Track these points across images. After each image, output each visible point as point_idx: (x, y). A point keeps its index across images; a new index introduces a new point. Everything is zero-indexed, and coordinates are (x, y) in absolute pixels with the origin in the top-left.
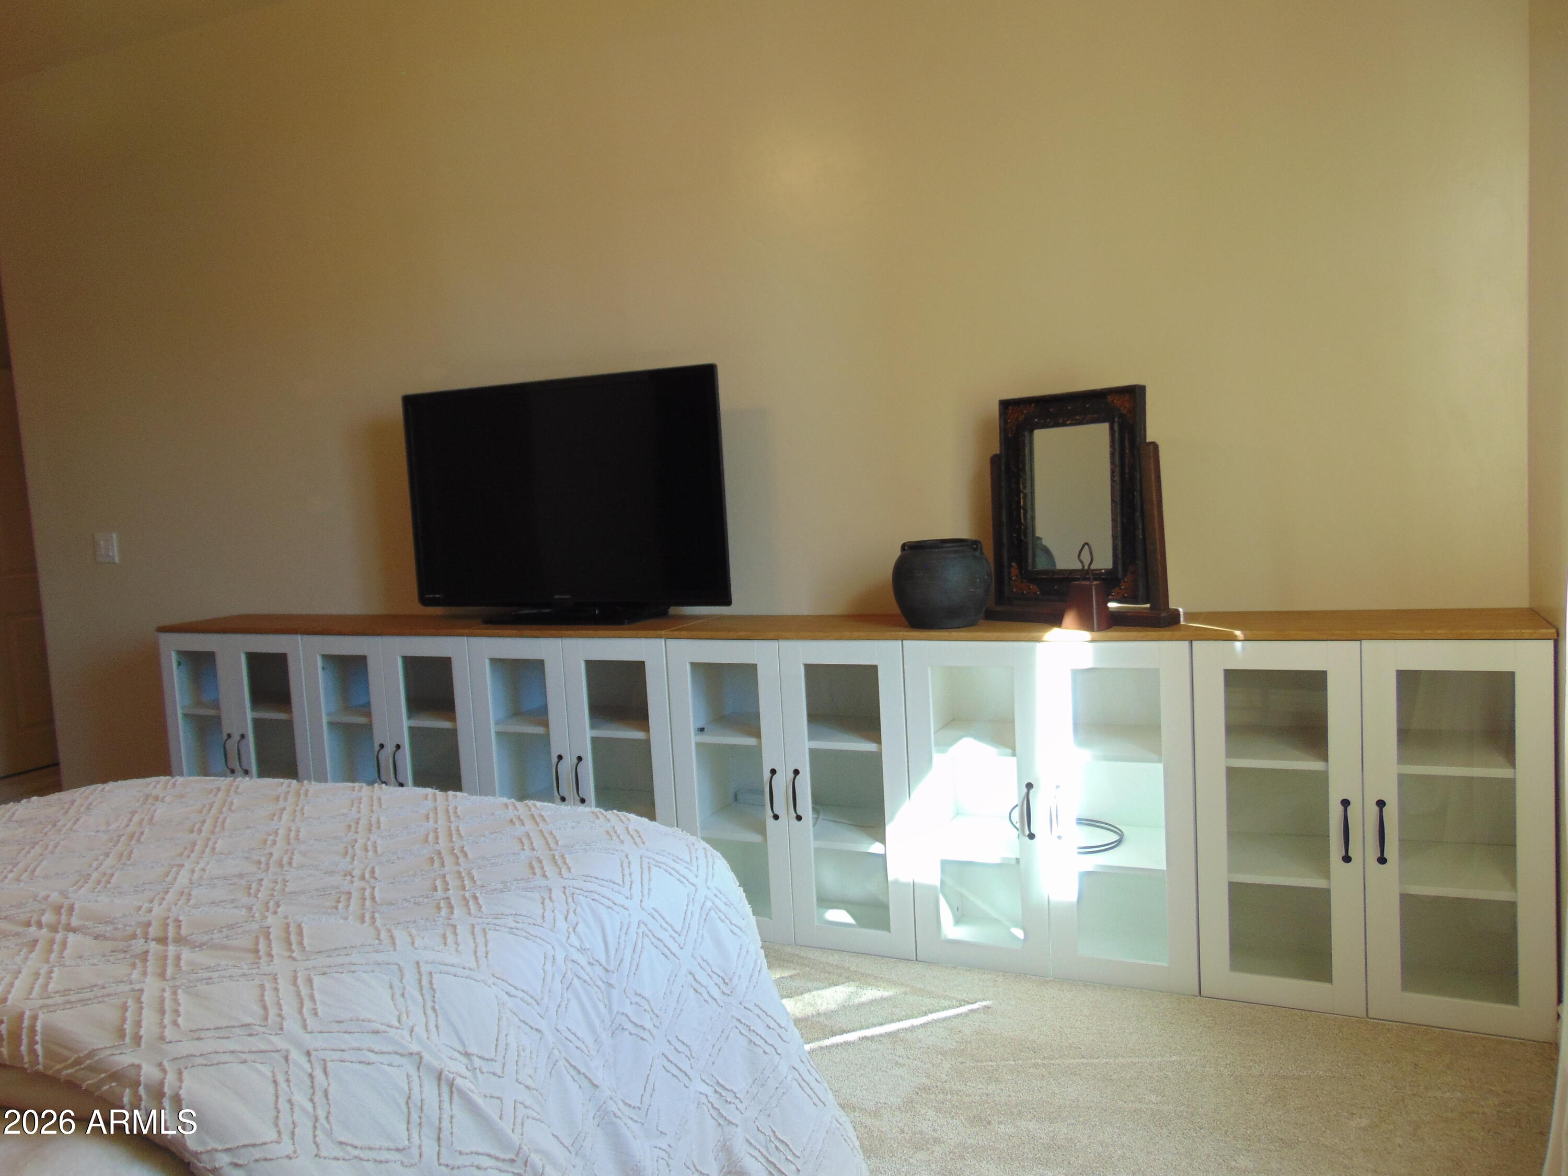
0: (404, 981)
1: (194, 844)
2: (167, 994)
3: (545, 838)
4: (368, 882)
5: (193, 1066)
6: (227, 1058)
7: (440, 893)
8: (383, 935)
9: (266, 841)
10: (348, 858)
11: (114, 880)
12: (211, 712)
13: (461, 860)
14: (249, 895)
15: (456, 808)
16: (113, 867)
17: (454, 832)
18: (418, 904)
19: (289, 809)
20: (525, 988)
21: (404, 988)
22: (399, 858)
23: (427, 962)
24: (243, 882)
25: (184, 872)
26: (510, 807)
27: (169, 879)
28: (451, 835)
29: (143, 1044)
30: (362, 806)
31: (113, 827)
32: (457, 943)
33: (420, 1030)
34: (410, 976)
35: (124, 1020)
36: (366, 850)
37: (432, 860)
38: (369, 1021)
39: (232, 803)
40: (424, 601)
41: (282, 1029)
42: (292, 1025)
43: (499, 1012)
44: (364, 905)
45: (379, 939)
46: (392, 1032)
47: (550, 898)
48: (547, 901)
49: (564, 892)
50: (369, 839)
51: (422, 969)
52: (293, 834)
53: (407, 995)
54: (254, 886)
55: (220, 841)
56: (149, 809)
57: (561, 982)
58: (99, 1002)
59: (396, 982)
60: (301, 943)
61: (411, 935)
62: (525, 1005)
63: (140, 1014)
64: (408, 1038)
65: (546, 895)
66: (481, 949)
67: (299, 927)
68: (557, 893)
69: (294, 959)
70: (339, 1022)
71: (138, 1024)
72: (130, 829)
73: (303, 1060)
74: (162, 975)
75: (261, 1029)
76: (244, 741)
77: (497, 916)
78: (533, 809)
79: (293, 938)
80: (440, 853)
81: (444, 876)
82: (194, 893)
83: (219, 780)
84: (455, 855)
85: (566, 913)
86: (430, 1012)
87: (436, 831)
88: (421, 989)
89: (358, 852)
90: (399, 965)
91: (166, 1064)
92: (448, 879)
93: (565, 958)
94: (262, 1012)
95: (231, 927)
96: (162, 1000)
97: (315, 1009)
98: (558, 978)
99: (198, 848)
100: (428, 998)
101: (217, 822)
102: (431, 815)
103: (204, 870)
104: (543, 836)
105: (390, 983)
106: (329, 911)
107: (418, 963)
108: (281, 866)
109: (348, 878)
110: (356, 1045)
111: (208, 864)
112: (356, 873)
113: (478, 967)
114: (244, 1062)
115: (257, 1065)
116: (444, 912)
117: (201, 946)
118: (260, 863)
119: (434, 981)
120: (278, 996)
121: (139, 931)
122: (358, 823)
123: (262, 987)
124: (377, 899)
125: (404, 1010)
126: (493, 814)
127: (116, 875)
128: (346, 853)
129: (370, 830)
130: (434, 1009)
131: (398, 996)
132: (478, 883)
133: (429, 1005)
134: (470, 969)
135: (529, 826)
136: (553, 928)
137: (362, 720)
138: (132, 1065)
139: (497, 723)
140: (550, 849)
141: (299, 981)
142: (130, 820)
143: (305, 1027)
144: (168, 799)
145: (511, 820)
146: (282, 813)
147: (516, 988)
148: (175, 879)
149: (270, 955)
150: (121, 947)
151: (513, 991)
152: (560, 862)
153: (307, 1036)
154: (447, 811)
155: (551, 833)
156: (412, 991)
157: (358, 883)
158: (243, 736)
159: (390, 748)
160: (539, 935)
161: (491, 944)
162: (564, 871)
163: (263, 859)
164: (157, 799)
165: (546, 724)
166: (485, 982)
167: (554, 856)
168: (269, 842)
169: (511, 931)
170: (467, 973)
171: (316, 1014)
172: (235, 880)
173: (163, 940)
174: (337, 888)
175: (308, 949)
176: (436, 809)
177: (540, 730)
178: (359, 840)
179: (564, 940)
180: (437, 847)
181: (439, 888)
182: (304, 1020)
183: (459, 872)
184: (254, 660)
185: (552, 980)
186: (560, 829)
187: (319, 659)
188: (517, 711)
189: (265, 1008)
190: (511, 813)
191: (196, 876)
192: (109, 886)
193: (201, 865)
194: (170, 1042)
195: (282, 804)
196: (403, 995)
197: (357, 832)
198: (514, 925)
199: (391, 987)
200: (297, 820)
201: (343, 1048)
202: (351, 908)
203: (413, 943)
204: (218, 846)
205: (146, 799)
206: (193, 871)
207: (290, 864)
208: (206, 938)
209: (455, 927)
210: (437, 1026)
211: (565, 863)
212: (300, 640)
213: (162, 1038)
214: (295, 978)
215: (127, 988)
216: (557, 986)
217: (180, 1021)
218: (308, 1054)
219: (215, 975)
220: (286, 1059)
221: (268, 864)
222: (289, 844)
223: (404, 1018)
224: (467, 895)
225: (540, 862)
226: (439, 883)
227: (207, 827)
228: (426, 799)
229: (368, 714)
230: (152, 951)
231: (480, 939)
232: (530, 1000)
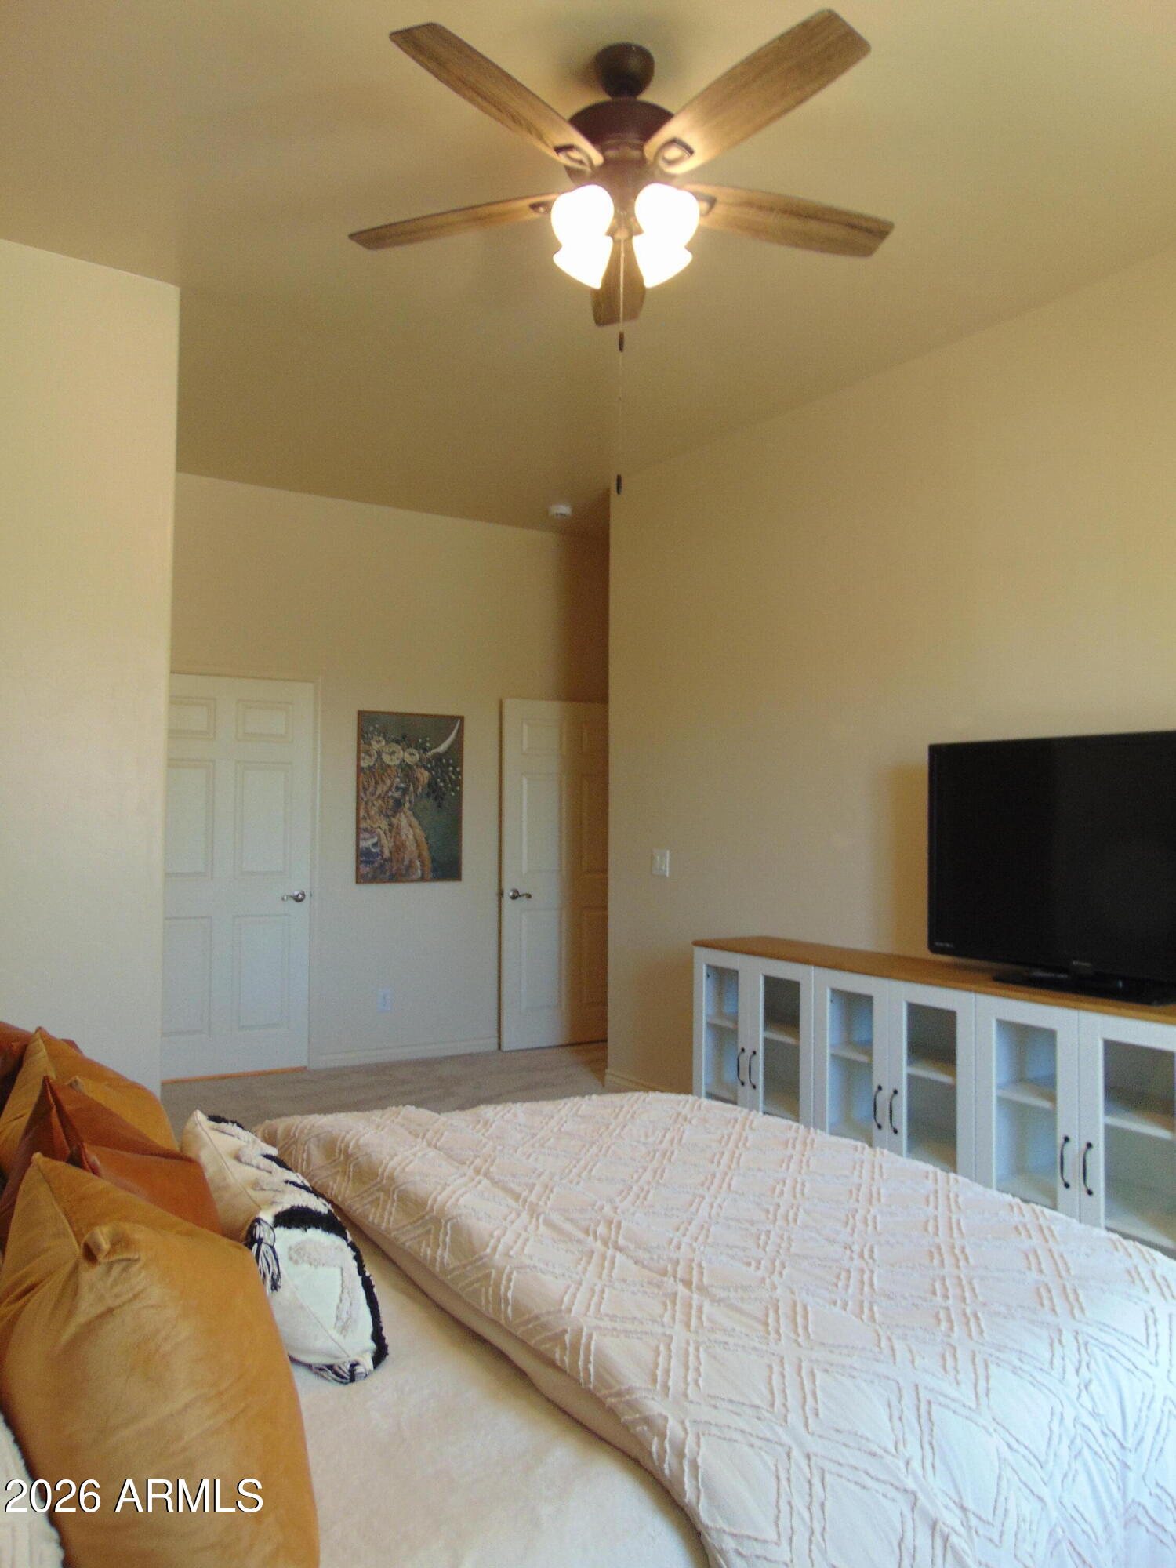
0: (902, 1403)
1: (714, 1176)
2: (691, 1349)
3: (1055, 1261)
4: (867, 1263)
5: (709, 1434)
6: (737, 1436)
7: (939, 1298)
8: (884, 1343)
9: (774, 1189)
10: (849, 1229)
11: (650, 1197)
12: (729, 1024)
13: (962, 1263)
14: (758, 1246)
15: (957, 1196)
16: (649, 1183)
17: (954, 1225)
18: (916, 1306)
19: (796, 1158)
20: (1027, 1443)
21: (902, 1410)
22: (898, 1243)
23: (926, 1388)
24: (753, 1230)
25: (705, 1205)
26: (1016, 1209)
27: (693, 1209)
28: (951, 1229)
29: (670, 1396)
30: (864, 1171)
31: (651, 1140)
32: (956, 1369)
33: (916, 1464)
34: (908, 1400)
35: (657, 1365)
36: (865, 1222)
37: (931, 1254)
38: (867, 1439)
39: (746, 1139)
40: (933, 948)
41: (786, 1421)
42: (794, 1418)
43: (1000, 1468)
44: (862, 1289)
45: (879, 1346)
46: (888, 1459)
47: (1060, 1342)
48: (1056, 1344)
49: (1076, 1339)
50: (869, 1211)
51: (921, 1395)
52: (799, 1187)
53: (904, 1419)
54: (763, 1237)
55: (735, 1179)
56: (679, 1129)
57: (1069, 1447)
58: (638, 1338)
59: (894, 1400)
60: (806, 1328)
61: (911, 1351)
62: (1027, 1464)
63: (669, 1364)
64: (904, 1470)
65: (1055, 1336)
66: (982, 1384)
67: (805, 1308)
68: (1068, 1337)
69: (799, 1345)
70: (837, 1431)
71: (667, 1372)
72: (664, 1145)
73: (803, 1462)
74: (688, 1325)
75: (768, 1415)
76: (755, 1057)
77: (1001, 1348)
78: (1041, 1219)
79: (800, 1320)
80: (939, 1248)
81: (943, 1279)
82: (713, 1228)
83: (736, 1110)
84: (955, 1255)
85: (1077, 1364)
86: (927, 1447)
87: (936, 1219)
88: (919, 1417)
89: (858, 1223)
90: (898, 1384)
91: (688, 1424)
92: (948, 1283)
93: (1075, 1419)
94: (769, 1397)
95: (745, 1288)
96: (687, 1354)
97: (817, 1410)
98: (1066, 1441)
99: (717, 1181)
100: (926, 1430)
101: (733, 1157)
102: (932, 1198)
103: (720, 1206)
104: (1052, 1256)
105: (889, 1399)
106: (830, 1287)
107: (917, 1386)
108: (787, 1220)
109: (848, 1252)
110: (853, 1463)
111: (724, 1200)
112: (856, 1248)
113: (978, 1404)
114: (752, 1446)
115: (763, 1453)
116: (944, 1325)
117: (720, 1301)
118: (768, 1211)
119: (933, 1413)
120: (784, 1384)
121: (669, 1268)
122: (859, 1190)
123: (770, 1367)
124: (876, 1287)
125: (901, 1437)
126: (997, 1214)
127: (652, 1192)
128: (847, 1223)
129: (870, 1203)
130: (931, 1444)
131: (895, 1419)
132: (981, 1298)
133: (926, 1438)
134: (970, 1408)
135: (1036, 1240)
136: (1062, 1380)
137: (863, 1058)
138: (661, 1415)
139: (999, 1087)
140: (1061, 1277)
141: (804, 1372)
142: (664, 1136)
143: (806, 1426)
144: (694, 1122)
145: (1016, 1228)
146: (789, 1161)
147: (1018, 1441)
148: (698, 1210)
149: (778, 1332)
150: (655, 1281)
151: (1015, 1445)
152: (1071, 1297)
153: (809, 1437)
154: (948, 1198)
155: (1062, 1256)
156: (910, 1416)
157: (857, 1262)
158: (754, 1053)
159: (886, 1093)
160: (1046, 1383)
161: (992, 1381)
162: (1077, 1312)
163: (771, 1209)
164: (685, 1119)
165: (1052, 1098)
166: (985, 1428)
167: (1064, 1288)
168: (778, 1191)
169: (1015, 1371)
170: (965, 1412)
171: (817, 1415)
172: (747, 1225)
173: (688, 1284)
174: (837, 1261)
175: (812, 1337)
176: (936, 1192)
177: (1045, 1104)
178: (859, 1211)
179: (1074, 1396)
180: (937, 1240)
181: (938, 1293)
182: (806, 1419)
183: (959, 1278)
184: (771, 983)
185: (1059, 1443)
186: (1072, 1252)
187: (828, 992)
188: (1020, 1077)
189: (772, 1393)
190: (1016, 1218)
191: (714, 1211)
192: (645, 1203)
193: (719, 1200)
194: (692, 1402)
195: (790, 1151)
196: (900, 1419)
197: (857, 1201)
198: (1018, 1364)
199: (889, 1406)
200: (803, 1171)
201: (841, 1462)
202: (850, 1291)
203: (913, 1362)
204: (734, 1183)
205: (677, 1117)
206: (712, 1206)
207: (795, 1221)
208: (723, 1294)
209: (954, 1349)
210: (933, 1466)
211: (1077, 1299)
212: (812, 969)
213: (685, 1395)
214: (800, 1368)
215: (658, 1329)
216: (1064, 1449)
217: (701, 1382)
218: (808, 1457)
219: (730, 1340)
220: (789, 1455)
221: (775, 1215)
222: (795, 1196)
223: (901, 1447)
224: (968, 1311)
225: (1049, 1291)
226: (938, 1286)
227: (725, 1160)
228: (927, 1177)
229: (869, 1052)
230: (679, 1294)
231: (981, 1371)
232: (1033, 1460)
